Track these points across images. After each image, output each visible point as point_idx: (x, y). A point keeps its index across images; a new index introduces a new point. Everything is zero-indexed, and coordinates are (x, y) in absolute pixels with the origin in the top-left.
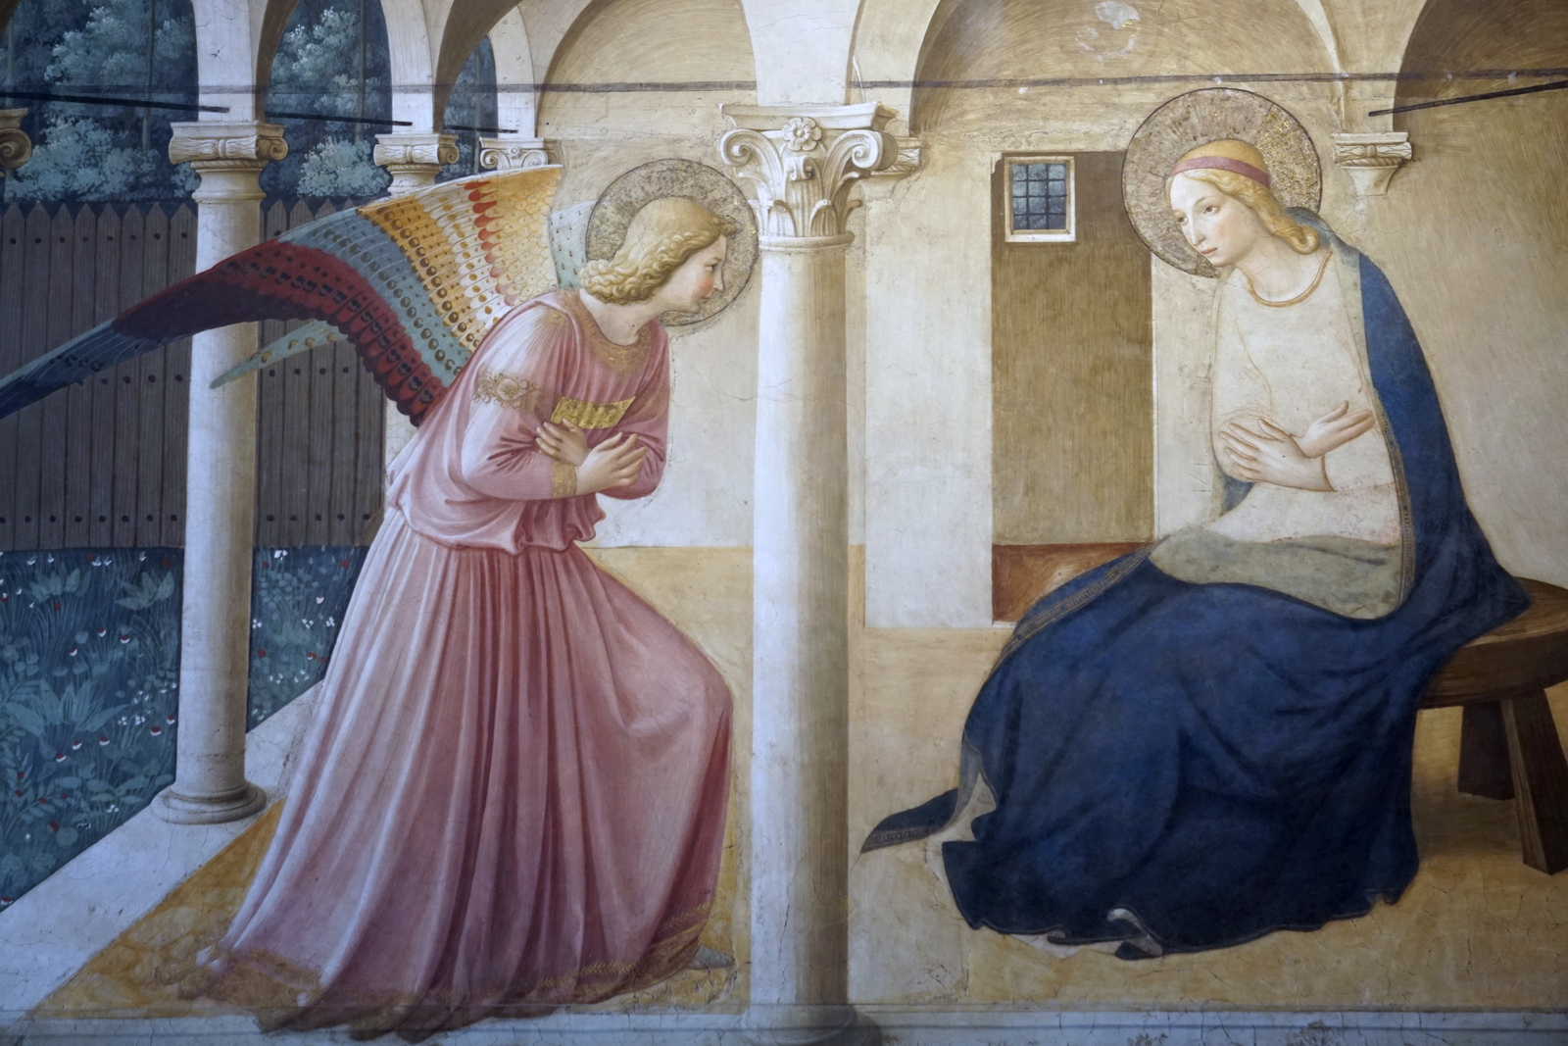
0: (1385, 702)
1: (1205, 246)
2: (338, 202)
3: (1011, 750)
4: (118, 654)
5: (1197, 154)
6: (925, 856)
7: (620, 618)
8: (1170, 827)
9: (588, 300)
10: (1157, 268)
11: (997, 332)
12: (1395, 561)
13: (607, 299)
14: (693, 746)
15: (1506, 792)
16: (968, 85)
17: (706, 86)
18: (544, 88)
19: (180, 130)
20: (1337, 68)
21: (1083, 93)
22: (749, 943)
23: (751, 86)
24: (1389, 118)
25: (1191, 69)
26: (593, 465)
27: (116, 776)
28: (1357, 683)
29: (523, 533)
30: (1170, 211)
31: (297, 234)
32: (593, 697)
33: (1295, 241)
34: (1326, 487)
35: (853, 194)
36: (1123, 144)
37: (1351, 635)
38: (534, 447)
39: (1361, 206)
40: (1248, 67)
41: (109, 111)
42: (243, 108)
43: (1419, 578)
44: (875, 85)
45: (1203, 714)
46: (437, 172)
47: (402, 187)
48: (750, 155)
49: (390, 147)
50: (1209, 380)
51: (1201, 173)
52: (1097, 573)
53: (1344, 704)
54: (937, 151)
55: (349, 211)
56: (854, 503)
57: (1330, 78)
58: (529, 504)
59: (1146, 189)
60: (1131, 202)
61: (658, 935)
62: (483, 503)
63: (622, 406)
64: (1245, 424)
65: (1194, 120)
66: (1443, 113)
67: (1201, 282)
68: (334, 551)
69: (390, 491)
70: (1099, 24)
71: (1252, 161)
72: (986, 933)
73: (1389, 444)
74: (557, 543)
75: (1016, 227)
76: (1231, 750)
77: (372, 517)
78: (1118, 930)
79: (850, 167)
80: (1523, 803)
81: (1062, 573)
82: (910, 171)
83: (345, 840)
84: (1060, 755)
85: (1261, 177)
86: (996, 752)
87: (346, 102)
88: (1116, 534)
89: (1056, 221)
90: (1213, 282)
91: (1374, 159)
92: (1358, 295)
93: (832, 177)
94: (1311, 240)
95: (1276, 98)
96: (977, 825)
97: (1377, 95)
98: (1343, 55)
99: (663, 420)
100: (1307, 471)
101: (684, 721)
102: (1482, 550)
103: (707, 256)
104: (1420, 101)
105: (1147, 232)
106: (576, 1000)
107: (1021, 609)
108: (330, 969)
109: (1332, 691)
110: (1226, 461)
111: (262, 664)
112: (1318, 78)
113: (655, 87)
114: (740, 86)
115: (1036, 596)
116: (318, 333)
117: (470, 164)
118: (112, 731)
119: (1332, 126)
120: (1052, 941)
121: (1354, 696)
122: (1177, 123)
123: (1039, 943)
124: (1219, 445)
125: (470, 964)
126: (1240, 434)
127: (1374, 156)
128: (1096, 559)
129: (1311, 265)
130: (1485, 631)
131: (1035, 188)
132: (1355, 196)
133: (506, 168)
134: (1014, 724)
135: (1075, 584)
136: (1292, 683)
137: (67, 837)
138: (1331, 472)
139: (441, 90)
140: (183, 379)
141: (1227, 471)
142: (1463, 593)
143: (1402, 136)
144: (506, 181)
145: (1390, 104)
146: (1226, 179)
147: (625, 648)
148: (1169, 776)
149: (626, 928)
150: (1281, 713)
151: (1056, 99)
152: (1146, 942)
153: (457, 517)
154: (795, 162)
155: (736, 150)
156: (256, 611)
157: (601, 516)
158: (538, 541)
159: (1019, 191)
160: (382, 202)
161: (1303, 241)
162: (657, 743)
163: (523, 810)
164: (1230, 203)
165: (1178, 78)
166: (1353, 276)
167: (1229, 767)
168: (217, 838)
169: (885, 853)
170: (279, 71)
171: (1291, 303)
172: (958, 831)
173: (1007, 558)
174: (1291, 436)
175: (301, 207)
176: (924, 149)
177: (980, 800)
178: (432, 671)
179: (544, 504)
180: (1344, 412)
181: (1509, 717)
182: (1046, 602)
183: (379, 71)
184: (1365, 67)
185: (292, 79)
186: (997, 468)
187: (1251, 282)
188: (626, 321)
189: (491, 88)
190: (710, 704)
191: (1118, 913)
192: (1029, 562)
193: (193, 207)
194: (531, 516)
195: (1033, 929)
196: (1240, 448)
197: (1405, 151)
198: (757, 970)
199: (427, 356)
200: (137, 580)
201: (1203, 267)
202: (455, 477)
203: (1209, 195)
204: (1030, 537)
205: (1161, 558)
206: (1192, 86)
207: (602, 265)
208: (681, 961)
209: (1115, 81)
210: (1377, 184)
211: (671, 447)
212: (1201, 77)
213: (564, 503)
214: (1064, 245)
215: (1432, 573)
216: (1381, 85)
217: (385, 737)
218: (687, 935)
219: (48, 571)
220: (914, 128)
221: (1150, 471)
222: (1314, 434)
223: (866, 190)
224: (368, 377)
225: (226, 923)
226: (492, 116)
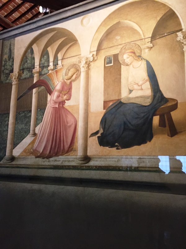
0: (149, 115)
1: (127, 63)
2: (45, 74)
3: (105, 125)
4: (26, 121)
5: (127, 52)
6: (95, 138)
7: (67, 113)
8: (123, 133)
9: (65, 80)
10: (122, 66)
11: (104, 76)
12: (151, 98)
13: (67, 80)
14: (73, 126)
15: (165, 126)
16: (102, 49)
17: (76, 56)
18: (62, 59)
19: (33, 70)
20: (143, 38)
21: (114, 48)
22: (78, 148)
23: (81, 55)
24: (150, 43)
25: (126, 42)
26: (65, 97)
27: (26, 133)
28: (145, 114)
29: (59, 105)
30: (123, 59)
31: (41, 78)
32: (64, 122)
33: (138, 60)
34: (142, 89)
35: (90, 64)
36: (118, 52)
37: (145, 108)
38: (60, 96)
39: (146, 54)
40: (133, 40)
41: (28, 70)
42: (38, 67)
43: (153, 100)
44: (92, 52)
45: (127, 119)
46: (53, 70)
47: (50, 72)
48: (80, 62)
49: (49, 68)
50: (128, 78)
51: (127, 54)
52: (115, 103)
53: (144, 116)
54: (99, 58)
55: (46, 75)
56: (89, 98)
57: (142, 39)
58: (59, 102)
59: (121, 57)
60: (119, 59)
61: (69, 147)
62: (55, 103)
63: (68, 91)
64: (132, 83)
65: (126, 48)
66: (157, 40)
67: (127, 67)
68: (43, 109)
69: (48, 102)
70: (116, 39)
71: (133, 51)
72: (102, 147)
73: (150, 83)
74: (62, 106)
75: (107, 64)
76: (130, 123)
77: (46, 105)
78: (116, 146)
79: (90, 61)
80: (167, 128)
81: (111, 104)
82: (96, 60)
83: (43, 138)
84: (110, 125)
85: (134, 53)
86: (103, 125)
87: (46, 65)
88: (117, 98)
89: (111, 63)
90: (128, 67)
91: (148, 48)
92: (146, 65)
93: (88, 63)
94: (140, 59)
95: (136, 43)
96: (101, 134)
97: (148, 40)
98: (144, 36)
99: (71, 92)
100: (140, 88)
101: (72, 124)
102: (162, 95)
103: (76, 74)
104: (154, 39)
105: (121, 62)
106: (62, 155)
107: (106, 108)
108: (41, 151)
109: (142, 115)
110: (130, 88)
111: (37, 121)
112: (141, 40)
113: (72, 57)
114: (80, 55)
115: (108, 107)
116: (43, 87)
117: (56, 68)
118: (26, 128)
119: (143, 45)
120: (109, 147)
121: (145, 115)
122: (124, 49)
123: (107, 148)
124: (129, 86)
125: (53, 151)
126: (131, 84)
127: (148, 47)
128: (115, 101)
129: (140, 62)
130: (162, 105)
131: (109, 60)
132: (146, 53)
133: (59, 68)
134: (105, 122)
135: (112, 105)
136: (138, 114)
137: (22, 139)
138: (142, 87)
139: (54, 62)
140: (32, 94)
141: (130, 89)
142: (159, 101)
143: (152, 44)
144: (59, 69)
145: (150, 41)
146: (130, 54)
147: (67, 116)
148: (123, 127)
149: (66, 147)
150: (136, 118)
151: (111, 49)
152: (120, 147)
153: (53, 104)
154: (84, 62)
155: (79, 62)
156: (37, 116)
157: (65, 103)
158: (60, 106)
159: (107, 60)
160: (48, 74)
161: (139, 59)
162: (70, 126)
163: (58, 134)
164: (131, 57)
165: (125, 43)
166: (146, 63)
167: (129, 125)
168: (33, 138)
169: (91, 138)
170: (41, 63)
171: (138, 67)
172: (99, 135)
173: (105, 102)
174: (137, 84)
175: (42, 75)
176: (97, 58)
177: (101, 131)
178: (51, 120)
179: (61, 102)
180: (144, 80)
181: (166, 117)
182: (109, 107)
183: (49, 61)
184: (147, 37)
185: (42, 63)
186: (104, 92)
187: (133, 66)
188: (68, 82)
189: (58, 60)
190: (75, 122)
191: (116, 144)
192: (107, 103)
193: (34, 77)
194: (60, 103)
195: (107, 146)
196: (131, 86)
197: (152, 46)
198: (79, 151)
199: (51, 88)
200: (28, 114)
201: (127, 65)
202: (53, 100)
203: (128, 56)
204: (107, 100)
205: (122, 101)
206: (126, 44)
207: (66, 76)
208: (71, 150)
209: (118, 45)
210: (148, 51)
211: (72, 95)
212: (127, 43)
213: (62, 102)
214: (112, 66)
215: (155, 98)
216: (149, 39)
217: (46, 127)
218: (72, 148)
219: (22, 113)
220: (96, 55)
221: (121, 90)
222: (140, 83)
223: (91, 63)
224: (46, 91)
225: (33, 147)
226: (58, 63)
